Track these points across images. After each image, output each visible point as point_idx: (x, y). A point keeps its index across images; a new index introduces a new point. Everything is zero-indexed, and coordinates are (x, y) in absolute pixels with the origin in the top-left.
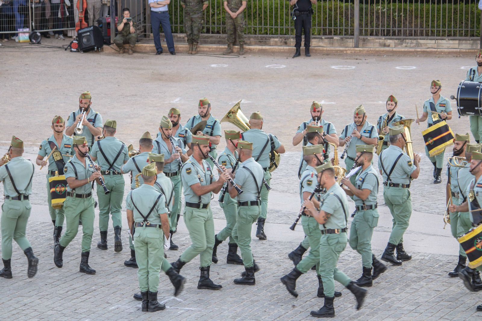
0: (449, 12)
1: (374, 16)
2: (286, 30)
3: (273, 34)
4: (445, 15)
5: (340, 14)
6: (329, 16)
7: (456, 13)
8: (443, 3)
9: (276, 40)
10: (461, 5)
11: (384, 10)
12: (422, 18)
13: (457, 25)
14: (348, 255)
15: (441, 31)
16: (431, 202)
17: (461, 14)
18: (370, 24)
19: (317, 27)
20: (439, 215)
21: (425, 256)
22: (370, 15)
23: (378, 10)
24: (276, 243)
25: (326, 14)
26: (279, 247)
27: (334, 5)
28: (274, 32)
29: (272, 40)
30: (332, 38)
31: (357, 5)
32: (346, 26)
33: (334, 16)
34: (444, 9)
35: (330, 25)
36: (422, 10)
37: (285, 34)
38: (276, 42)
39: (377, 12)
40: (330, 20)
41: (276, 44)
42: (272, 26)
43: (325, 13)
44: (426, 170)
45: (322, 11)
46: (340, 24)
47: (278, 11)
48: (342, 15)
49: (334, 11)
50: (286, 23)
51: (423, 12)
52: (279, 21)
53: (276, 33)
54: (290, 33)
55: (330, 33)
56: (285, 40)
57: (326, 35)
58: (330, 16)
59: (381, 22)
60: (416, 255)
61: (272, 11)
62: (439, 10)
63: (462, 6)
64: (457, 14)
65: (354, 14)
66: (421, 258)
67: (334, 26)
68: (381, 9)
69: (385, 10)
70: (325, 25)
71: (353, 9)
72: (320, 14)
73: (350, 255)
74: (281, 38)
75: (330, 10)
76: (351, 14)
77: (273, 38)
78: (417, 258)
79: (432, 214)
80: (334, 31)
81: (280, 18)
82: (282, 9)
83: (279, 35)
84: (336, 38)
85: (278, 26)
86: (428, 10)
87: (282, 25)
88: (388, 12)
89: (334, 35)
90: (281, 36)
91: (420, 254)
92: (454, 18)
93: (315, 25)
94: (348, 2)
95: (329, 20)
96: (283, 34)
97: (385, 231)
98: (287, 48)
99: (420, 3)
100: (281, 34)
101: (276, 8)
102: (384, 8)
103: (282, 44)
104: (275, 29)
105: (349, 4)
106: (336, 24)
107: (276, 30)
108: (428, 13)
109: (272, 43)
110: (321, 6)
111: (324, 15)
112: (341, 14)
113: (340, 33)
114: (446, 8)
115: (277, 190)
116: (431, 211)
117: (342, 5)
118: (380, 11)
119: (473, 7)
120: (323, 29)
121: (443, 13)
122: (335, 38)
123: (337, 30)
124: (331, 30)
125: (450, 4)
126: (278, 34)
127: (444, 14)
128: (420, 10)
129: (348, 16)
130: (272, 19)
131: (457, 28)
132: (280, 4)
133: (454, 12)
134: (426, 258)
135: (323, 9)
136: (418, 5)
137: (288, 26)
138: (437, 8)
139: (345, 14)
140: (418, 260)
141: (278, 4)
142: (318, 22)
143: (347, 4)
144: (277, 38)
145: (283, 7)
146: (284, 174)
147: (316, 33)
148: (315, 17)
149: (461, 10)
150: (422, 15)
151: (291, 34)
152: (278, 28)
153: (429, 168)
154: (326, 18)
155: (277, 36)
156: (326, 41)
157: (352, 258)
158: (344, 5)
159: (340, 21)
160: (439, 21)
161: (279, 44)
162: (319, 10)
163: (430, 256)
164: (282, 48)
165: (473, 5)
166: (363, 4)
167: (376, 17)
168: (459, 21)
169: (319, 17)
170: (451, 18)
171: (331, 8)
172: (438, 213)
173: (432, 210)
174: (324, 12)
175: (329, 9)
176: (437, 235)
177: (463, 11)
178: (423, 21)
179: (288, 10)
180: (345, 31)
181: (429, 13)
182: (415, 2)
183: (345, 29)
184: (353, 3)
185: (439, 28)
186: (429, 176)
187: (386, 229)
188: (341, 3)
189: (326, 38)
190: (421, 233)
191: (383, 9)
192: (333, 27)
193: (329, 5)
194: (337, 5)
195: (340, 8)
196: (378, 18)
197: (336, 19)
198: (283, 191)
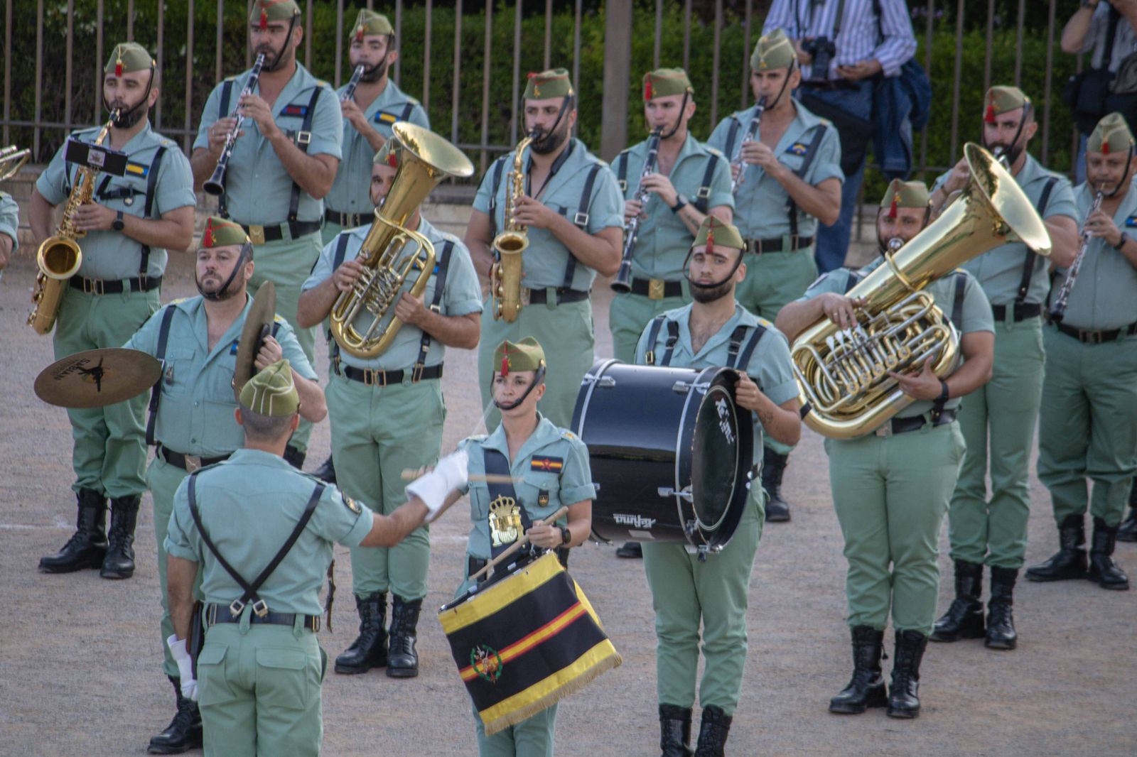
0: (436, 56)
1: (33, 54)
7: (472, 58)
10: (502, 18)
13: (478, 127)
17: (503, 65)
18: (15, 96)
22: (14, 48)
23: (59, 22)
39: (53, 36)
59: (75, 90)
63: (510, 24)
64: (480, 67)
68: (76, 21)
69: (97, 25)
92: (463, 86)
102: (90, 15)
114: (422, 33)
118: (68, 31)
119: (567, 30)
125: (443, 12)
127: (413, 61)
131: (478, 141)
133: (465, 55)
149: (503, 47)
165: (565, 19)
167: (48, 61)
168: (494, 104)
170: (449, 87)
177: (511, 50)
191: (86, 20)
196: (55, 64)
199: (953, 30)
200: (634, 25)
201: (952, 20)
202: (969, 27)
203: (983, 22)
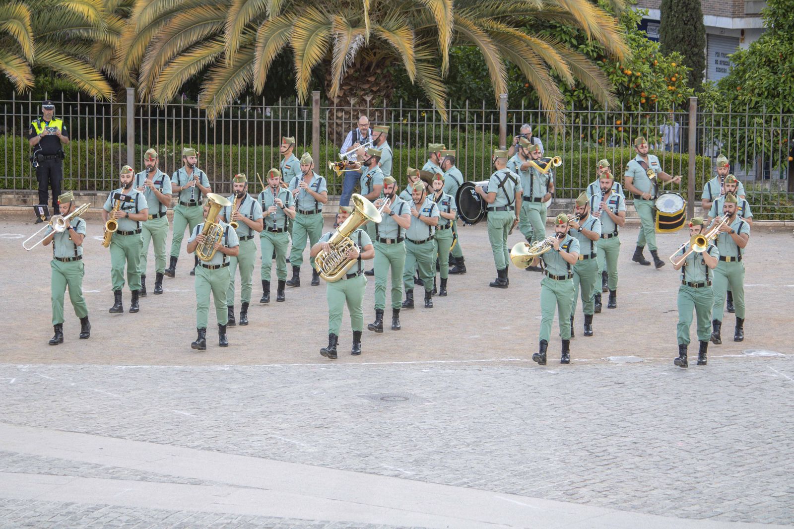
0: (266, 159)
2: (25, 182)
3: (5, 188)
4: (261, 163)
5: (105, 159)
6: (89, 162)
8: (258, 145)
9: (11, 196)
11: (171, 155)
12: (227, 166)
14: (119, 518)
15: (255, 185)
16: (242, 439)
19: (71, 178)
20: (253, 458)
21: (232, 519)
23: (163, 153)
24: (8, 501)
25: (86, 159)
26: (14, 509)
27: (97, 146)
28: (6, 185)
29: (4, 196)
30: (95, 195)
31: (130, 145)
32: (115, 177)
33: (98, 161)
34: (260, 154)
35: (92, 175)
36: (227, 155)
37: (24, 189)
38: (10, 199)
40: (92, 168)
41: (10, 203)
42: (4, 175)
43: (83, 157)
44: (234, 391)
45: (79, 154)
46: (106, 174)
47: (12, 153)
48: (110, 160)
49: (98, 154)
50: (25, 171)
51: (229, 158)
52: (14, 169)
53: (10, 187)
54: (30, 187)
55: (91, 187)
56: (24, 196)
57: (86, 189)
58: (91, 162)
60: (218, 517)
61: (4, 154)
62: (251, 155)
65: (126, 160)
66: (226, 521)
67: (97, 177)
68: (168, 153)
69: (174, 153)
70: (83, 175)
71: (125, 151)
72: (77, 159)
73: (120, 518)
74: (17, 194)
75: (91, 152)
76: (122, 160)
77: (6, 193)
78: (221, 522)
79: (243, 457)
80: (98, 185)
81: (17, 165)
82: (18, 151)
83: (14, 190)
84: (100, 194)
85: (12, 176)
86: (236, 154)
87: (20, 175)
88: (178, 157)
89: (97, 190)
90: (17, 191)
91: (226, 516)
93: (69, 175)
94: (118, 142)
95: (89, 168)
96: (21, 189)
97: (173, 482)
98: (27, 208)
99: (225, 144)
100: (17, 188)
101: (10, 150)
102: (171, 151)
103: (19, 202)
104: (8, 180)
105: (120, 144)
106: (100, 174)
107: (10, 182)
108: (235, 159)
109: (3, 201)
110: (77, 147)
111: (82, 161)
112: (108, 159)
113: (106, 187)
114: (262, 152)
115: (11, 422)
116: (241, 451)
117: (109, 146)
118: (165, 155)
120: (81, 181)
121: (257, 159)
122: (98, 194)
123: (102, 182)
124: (93, 182)
125: (267, 147)
126: (13, 188)
127: (260, 160)
128: (225, 155)
129: (118, 162)
130: (5, 166)
132: (16, 144)
133: (274, 158)
134: (235, 521)
135: (81, 152)
136: (221, 148)
137: (29, 176)
138: (249, 152)
139: (113, 158)
140: (222, 524)
141: (12, 143)
142: (73, 170)
143: (116, 144)
144: (12, 193)
145: (20, 147)
146: (22, 398)
147: (70, 188)
148: (69, 163)
150: (227, 161)
151: (33, 189)
152: (13, 180)
153: (239, 388)
154: (86, 165)
155: (12, 190)
156: (86, 198)
157: (124, 523)
158: (111, 145)
159: (106, 169)
160: (252, 172)
161: (15, 203)
162: (75, 153)
163: (239, 518)
164: (19, 208)
165: (301, 147)
166: (140, 144)
169: (75, 163)
171: (93, 150)
172: (252, 455)
173: (242, 449)
174: (81, 156)
175: (89, 151)
176: (251, 488)
178: (229, 170)
179: (28, 152)
180: (114, 184)
181: (237, 159)
182: (217, 143)
183: (114, 181)
184: (126, 144)
185: (253, 181)
186: (238, 399)
187: (175, 479)
188: (107, 143)
189: (85, 195)
190: (227, 484)
191: (170, 153)
192: (95, 179)
193: (90, 145)
194: (102, 145)
195: (105, 150)
197: (100, 166)
198: (20, 424)
199: (407, 148)
200: (320, 149)
201: (407, 145)
202: (411, 147)
203: (415, 146)
